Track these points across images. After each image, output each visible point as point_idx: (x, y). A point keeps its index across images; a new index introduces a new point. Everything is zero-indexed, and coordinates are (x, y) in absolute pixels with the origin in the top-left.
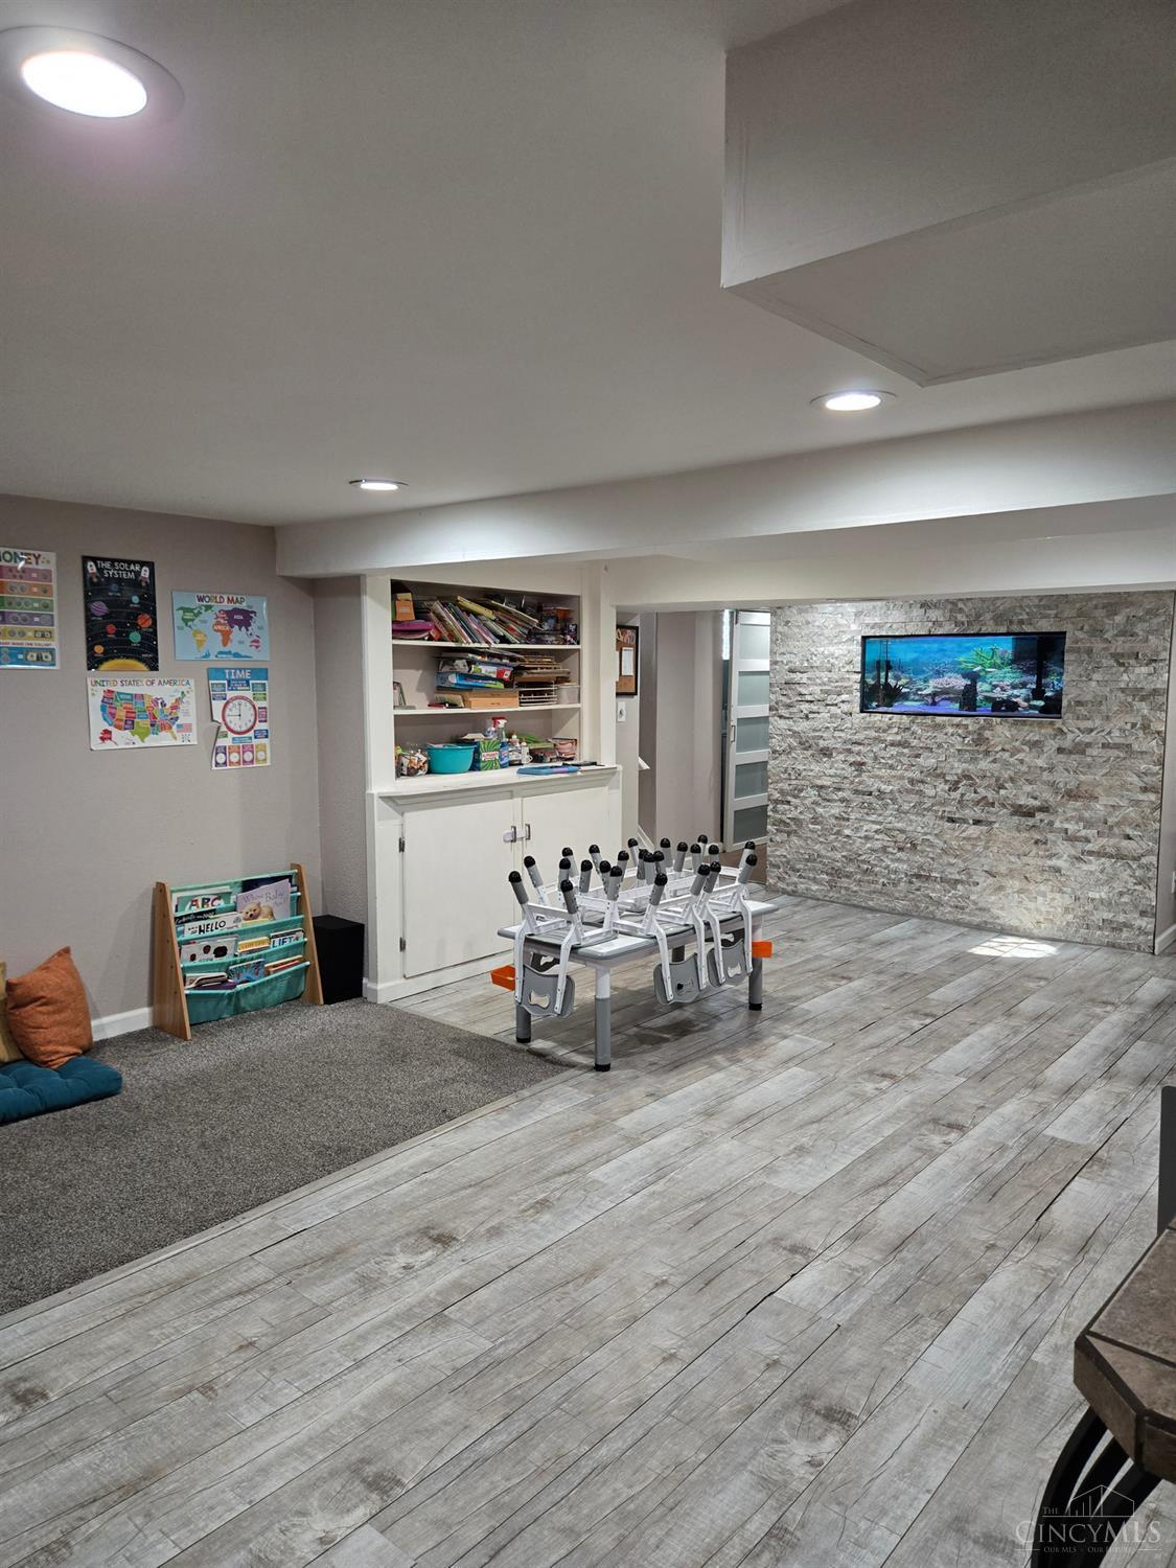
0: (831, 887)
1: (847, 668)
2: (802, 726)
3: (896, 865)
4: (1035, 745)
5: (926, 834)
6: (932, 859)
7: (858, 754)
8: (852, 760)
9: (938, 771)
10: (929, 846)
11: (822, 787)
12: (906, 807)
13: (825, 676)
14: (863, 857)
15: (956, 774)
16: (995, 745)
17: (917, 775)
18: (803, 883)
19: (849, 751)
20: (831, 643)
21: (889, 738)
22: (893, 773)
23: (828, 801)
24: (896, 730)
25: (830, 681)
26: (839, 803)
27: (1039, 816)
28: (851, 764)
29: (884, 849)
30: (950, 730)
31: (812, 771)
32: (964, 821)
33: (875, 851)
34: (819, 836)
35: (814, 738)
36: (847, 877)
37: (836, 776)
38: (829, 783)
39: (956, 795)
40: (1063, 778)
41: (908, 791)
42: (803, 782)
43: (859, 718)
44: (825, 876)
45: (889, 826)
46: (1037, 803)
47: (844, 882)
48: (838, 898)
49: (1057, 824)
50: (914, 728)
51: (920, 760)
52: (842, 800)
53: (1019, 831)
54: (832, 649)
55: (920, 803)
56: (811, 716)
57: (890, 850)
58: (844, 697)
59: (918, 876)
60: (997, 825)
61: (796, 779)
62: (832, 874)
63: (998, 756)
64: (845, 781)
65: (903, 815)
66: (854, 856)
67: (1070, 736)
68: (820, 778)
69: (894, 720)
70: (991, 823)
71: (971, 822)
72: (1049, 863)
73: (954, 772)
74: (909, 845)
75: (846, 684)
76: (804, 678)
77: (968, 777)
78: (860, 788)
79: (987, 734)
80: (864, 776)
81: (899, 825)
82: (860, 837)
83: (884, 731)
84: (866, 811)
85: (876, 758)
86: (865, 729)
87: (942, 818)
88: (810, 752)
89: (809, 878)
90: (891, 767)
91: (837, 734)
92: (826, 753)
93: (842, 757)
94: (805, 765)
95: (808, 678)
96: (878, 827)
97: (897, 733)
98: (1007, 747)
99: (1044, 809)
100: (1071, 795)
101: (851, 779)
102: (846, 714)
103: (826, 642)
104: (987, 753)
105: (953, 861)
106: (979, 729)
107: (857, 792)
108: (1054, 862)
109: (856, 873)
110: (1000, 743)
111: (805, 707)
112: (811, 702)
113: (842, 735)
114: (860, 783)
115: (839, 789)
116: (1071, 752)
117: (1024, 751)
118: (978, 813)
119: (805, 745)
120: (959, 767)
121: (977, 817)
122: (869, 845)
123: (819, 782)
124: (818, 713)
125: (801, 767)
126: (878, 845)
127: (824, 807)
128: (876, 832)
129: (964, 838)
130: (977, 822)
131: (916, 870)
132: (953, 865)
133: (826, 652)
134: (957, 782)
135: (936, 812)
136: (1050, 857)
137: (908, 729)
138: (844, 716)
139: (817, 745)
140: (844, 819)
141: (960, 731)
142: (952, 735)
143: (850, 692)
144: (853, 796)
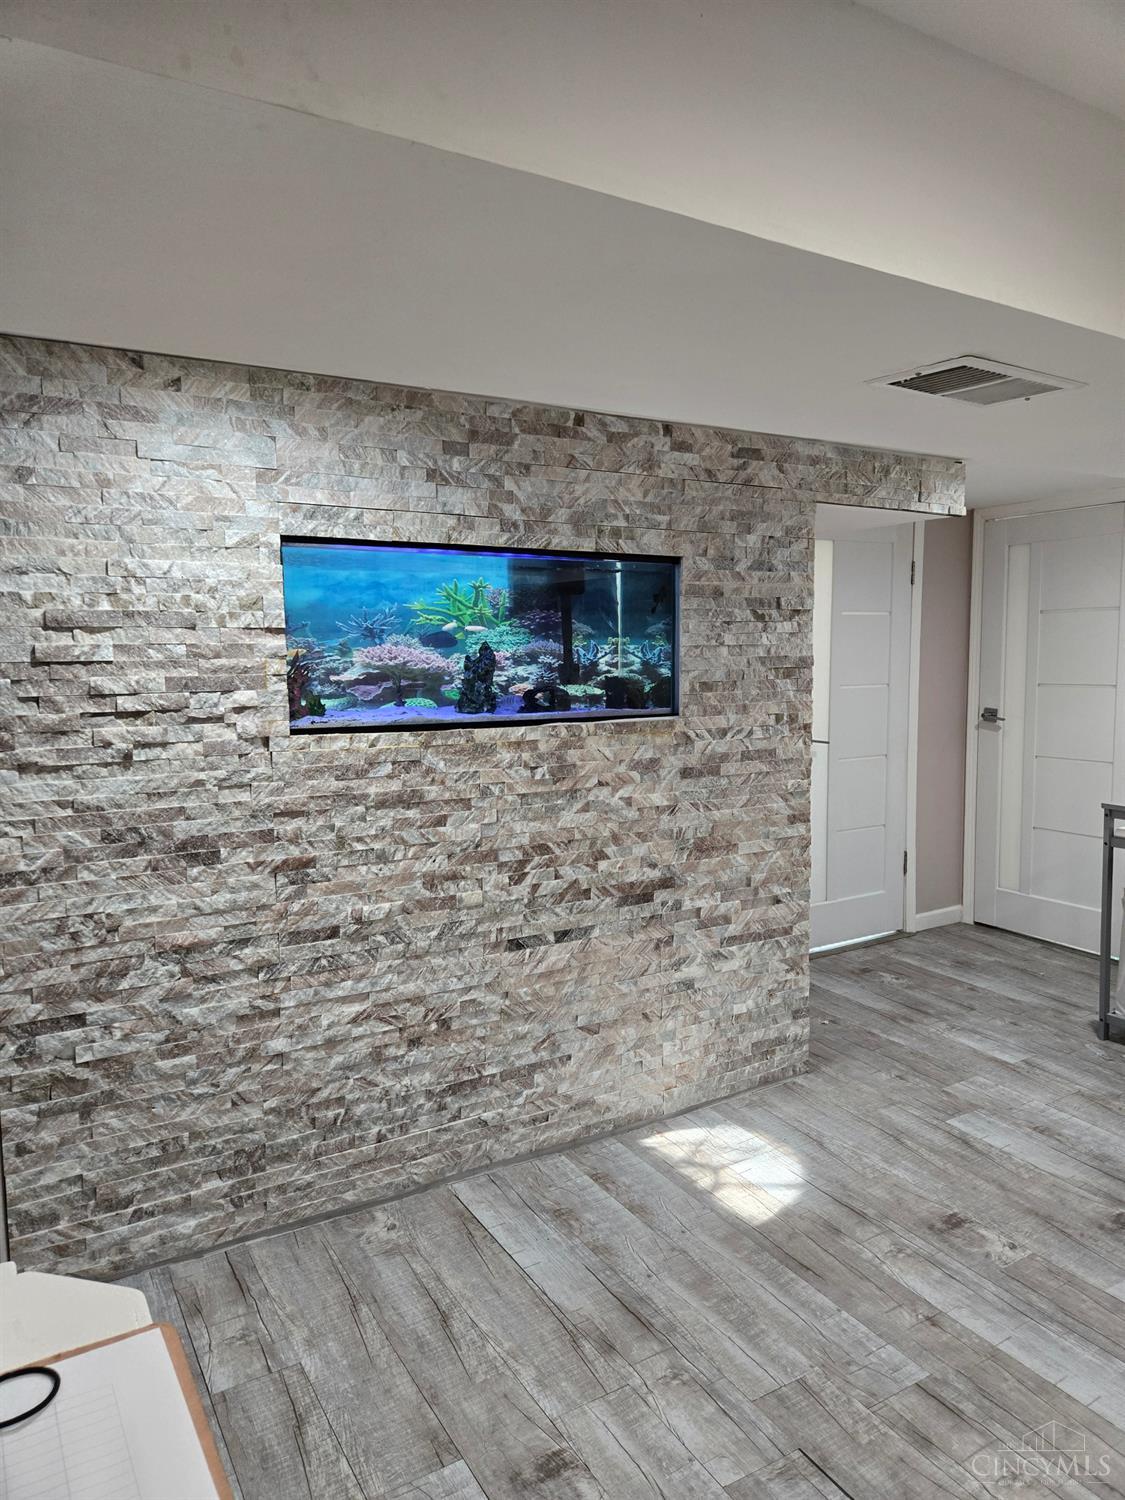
0: (238, 1204)
1: (247, 619)
2: (108, 788)
3: (406, 1081)
4: (650, 767)
5: (468, 989)
6: (482, 1039)
7: (294, 840)
8: (279, 858)
9: (484, 848)
10: (476, 1014)
11: (189, 950)
12: (421, 942)
13: (177, 642)
14: (324, 1094)
15: (521, 847)
16: (587, 777)
17: (440, 864)
18: (145, 1231)
19: (268, 837)
20: (188, 548)
21: (372, 790)
22: (387, 870)
23: (213, 979)
24: (388, 768)
25: (195, 653)
26: (246, 979)
27: (660, 896)
28: (275, 872)
29: (377, 1056)
30: (506, 756)
31: (154, 910)
32: (539, 939)
33: (350, 1068)
34: (194, 1082)
35: (153, 817)
36: (283, 1158)
37: (234, 908)
38: (213, 933)
39: (522, 890)
40: (691, 822)
41: (424, 906)
42: (126, 948)
43: (288, 748)
44: (215, 1183)
45: (387, 997)
46: (655, 874)
47: (277, 1174)
48: (259, 1223)
49: (687, 905)
50: (430, 758)
51: (447, 830)
52: (253, 971)
53: (630, 933)
54: (196, 565)
55: (453, 925)
56: (139, 755)
57: (392, 1051)
58: (243, 696)
59: (455, 1089)
60: (596, 932)
61: (103, 943)
62: (237, 1171)
63: (591, 798)
64: (261, 917)
65: (414, 963)
66: (299, 1099)
67: (699, 745)
68: (181, 924)
69: (381, 746)
70: (587, 930)
71: (551, 938)
72: (678, 976)
73: (514, 842)
74: (434, 1026)
75: (243, 662)
76: (105, 646)
77: (543, 849)
78: (305, 924)
79: (573, 756)
80: (314, 895)
81: (411, 988)
82: (314, 1048)
83: (361, 774)
84: (323, 977)
85: (341, 842)
86: (309, 774)
87: (496, 946)
88: (143, 859)
89: (167, 1209)
90: (383, 858)
91: (226, 797)
92: (200, 852)
93: (246, 856)
94: (129, 897)
95: (119, 648)
96: (355, 1008)
97: (390, 777)
98: (607, 777)
99: (667, 883)
100: (702, 848)
101: (278, 906)
102: (251, 740)
103: (171, 543)
104: (573, 793)
105: (523, 1028)
106: (559, 748)
107: (296, 937)
108: (687, 972)
109: (306, 1139)
110: (595, 771)
111: (116, 731)
112: (138, 714)
113: (244, 796)
114: (305, 912)
115: (244, 942)
116: (701, 774)
117: (632, 780)
118: (561, 916)
119: (122, 840)
120: (524, 831)
121: (562, 926)
122: (338, 1059)
123: (183, 937)
124: (164, 745)
125: (117, 907)
126: (361, 1049)
127: (203, 1000)
128: (355, 1021)
129: (541, 976)
130: (562, 936)
131: (451, 1077)
132: (524, 1037)
133: (177, 574)
134: (522, 863)
135: (486, 935)
136: (677, 966)
137: (416, 763)
138: (246, 747)
139: (167, 834)
140: (263, 1015)
141: (526, 756)
142: (510, 766)
143: (258, 684)
144: (285, 951)
